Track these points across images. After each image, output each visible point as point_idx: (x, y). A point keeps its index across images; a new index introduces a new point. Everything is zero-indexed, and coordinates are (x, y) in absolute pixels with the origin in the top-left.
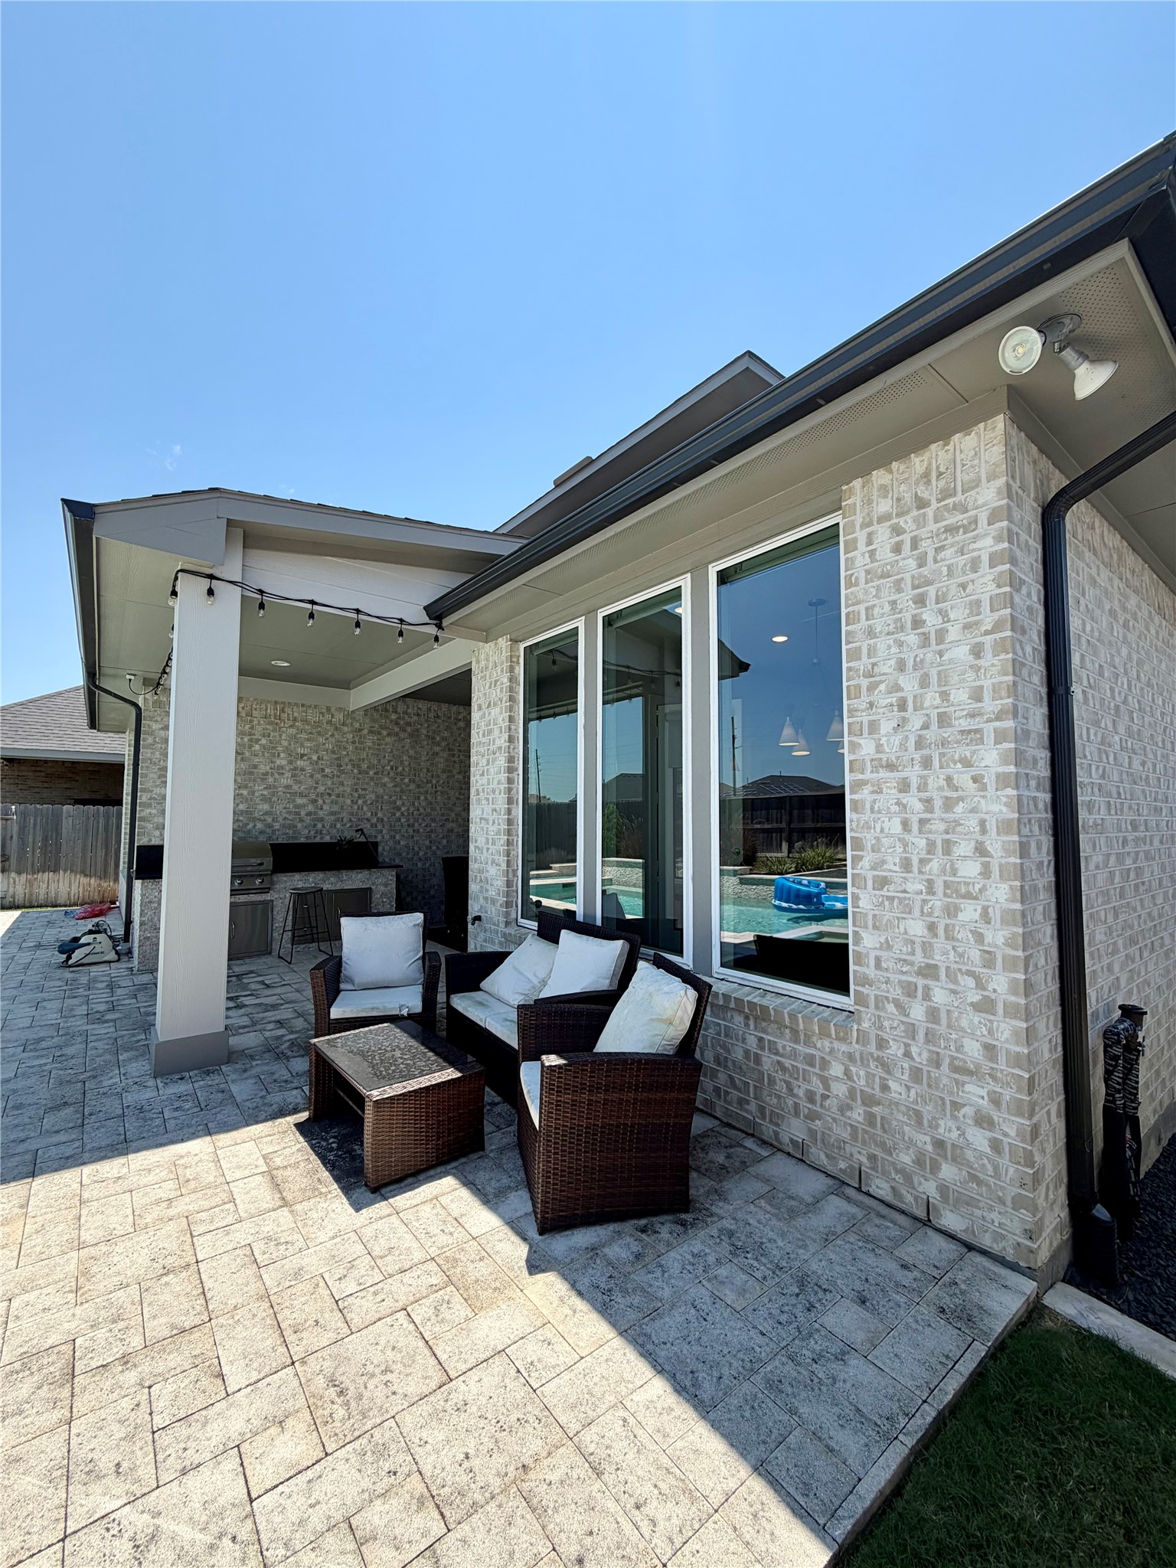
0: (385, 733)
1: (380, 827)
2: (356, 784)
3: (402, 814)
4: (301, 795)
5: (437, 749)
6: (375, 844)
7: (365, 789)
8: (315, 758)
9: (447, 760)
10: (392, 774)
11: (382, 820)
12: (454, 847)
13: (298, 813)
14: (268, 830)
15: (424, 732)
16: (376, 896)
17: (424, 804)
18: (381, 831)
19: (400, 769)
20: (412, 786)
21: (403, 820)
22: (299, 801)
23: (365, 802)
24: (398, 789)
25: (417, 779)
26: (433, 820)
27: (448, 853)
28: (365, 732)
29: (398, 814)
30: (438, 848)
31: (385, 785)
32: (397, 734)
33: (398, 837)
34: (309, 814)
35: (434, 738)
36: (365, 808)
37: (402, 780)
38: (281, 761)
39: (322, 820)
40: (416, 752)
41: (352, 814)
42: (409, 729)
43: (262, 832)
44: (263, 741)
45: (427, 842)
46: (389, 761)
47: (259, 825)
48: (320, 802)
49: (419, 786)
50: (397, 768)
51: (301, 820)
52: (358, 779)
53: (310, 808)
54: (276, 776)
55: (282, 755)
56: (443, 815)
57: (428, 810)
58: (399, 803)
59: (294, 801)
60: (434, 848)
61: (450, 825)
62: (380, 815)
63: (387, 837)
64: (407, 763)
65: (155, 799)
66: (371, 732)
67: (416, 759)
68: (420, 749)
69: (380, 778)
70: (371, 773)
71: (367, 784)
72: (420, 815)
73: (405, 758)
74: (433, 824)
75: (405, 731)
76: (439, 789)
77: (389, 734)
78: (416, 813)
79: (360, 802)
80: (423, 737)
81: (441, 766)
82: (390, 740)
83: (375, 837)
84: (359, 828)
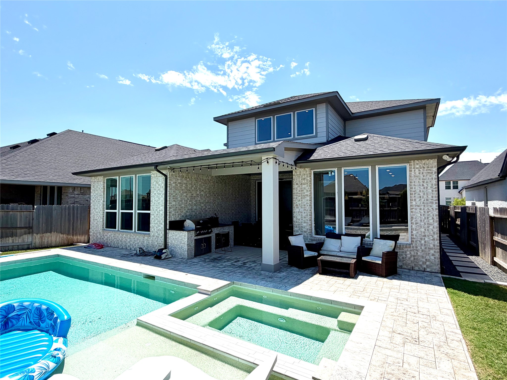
1: (218, 212)
2: (213, 199)
4: (203, 203)
6: (218, 218)
7: (215, 201)
8: (205, 191)
10: (221, 196)
11: (219, 210)
12: (233, 218)
13: (202, 209)
14: (196, 215)
15: (227, 182)
16: (230, 234)
17: (227, 205)
18: (219, 214)
21: (223, 210)
22: (202, 205)
23: (215, 205)
24: (222, 200)
25: (226, 197)
27: (232, 220)
29: (222, 208)
30: (230, 219)
31: (219, 199)
33: (222, 216)
34: (204, 209)
35: (229, 184)
36: (215, 207)
37: (223, 197)
38: (198, 193)
39: (207, 211)
40: (226, 189)
41: (213, 209)
43: (195, 215)
44: (194, 186)
45: (228, 217)
46: (220, 191)
48: (206, 205)
49: (226, 199)
50: (222, 194)
51: (203, 211)
52: (214, 197)
53: (204, 207)
54: (197, 197)
55: (198, 190)
56: (231, 208)
58: (222, 205)
59: (201, 205)
61: (233, 211)
63: (220, 216)
64: (224, 192)
66: (216, 182)
67: (226, 190)
68: (226, 188)
69: (218, 197)
70: (217, 195)
71: (216, 199)
72: (227, 208)
73: (223, 190)
74: (229, 211)
75: (223, 182)
76: (230, 200)
77: (220, 183)
78: (226, 208)
79: (214, 205)
80: (227, 184)
81: (231, 192)
82: (220, 185)
83: (218, 216)
84: (215, 213)
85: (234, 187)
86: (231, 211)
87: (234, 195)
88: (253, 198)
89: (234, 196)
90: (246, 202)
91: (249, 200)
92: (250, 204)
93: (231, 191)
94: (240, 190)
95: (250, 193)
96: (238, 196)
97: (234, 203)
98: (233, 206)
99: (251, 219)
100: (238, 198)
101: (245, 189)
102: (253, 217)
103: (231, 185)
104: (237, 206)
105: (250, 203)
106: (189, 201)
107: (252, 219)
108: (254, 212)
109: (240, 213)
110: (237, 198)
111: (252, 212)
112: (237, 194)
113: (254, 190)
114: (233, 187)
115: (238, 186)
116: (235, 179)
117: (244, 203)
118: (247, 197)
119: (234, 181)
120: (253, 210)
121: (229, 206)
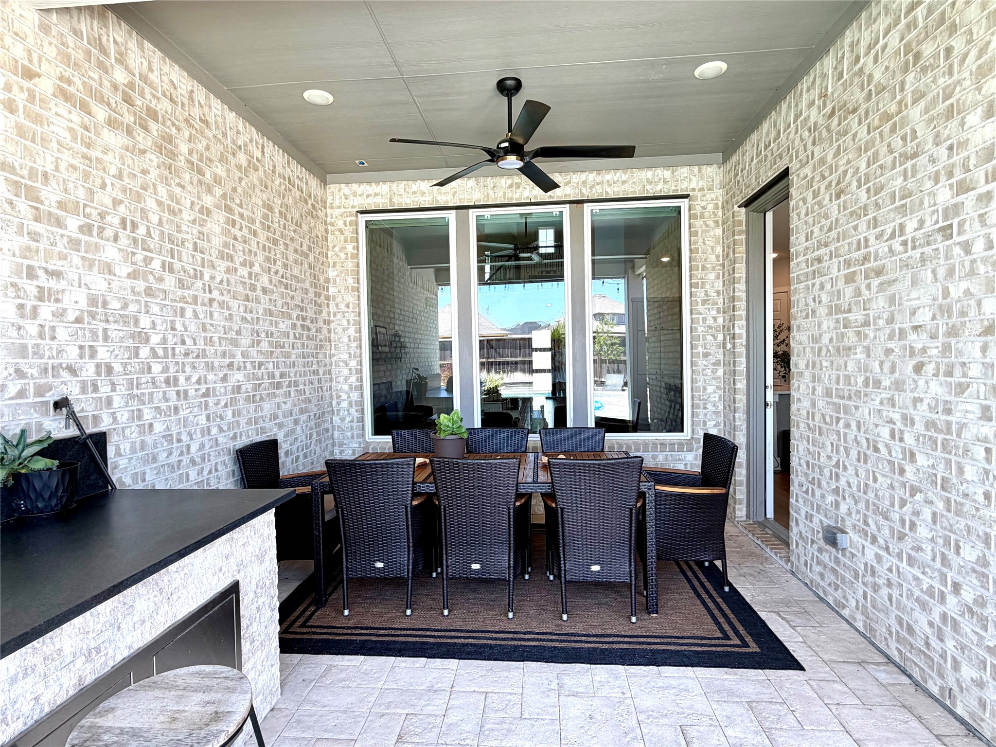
0: (101, 113)
1: (105, 390)
2: (28, 252)
3: (154, 353)
5: (208, 201)
6: (101, 439)
7: (56, 274)
9: (226, 232)
10: (124, 241)
11: (109, 370)
12: (243, 421)
16: (248, 596)
17: (192, 328)
18: (109, 402)
19: (142, 230)
20: (170, 282)
21: (156, 368)
23: (60, 315)
24: (141, 285)
25: (177, 265)
26: (210, 367)
27: (234, 437)
28: (45, 86)
29: (144, 352)
30: (221, 430)
31: (108, 269)
32: (129, 132)
33: (148, 415)
35: (201, 172)
36: (62, 334)
37: (148, 261)
40: (172, 197)
41: (23, 352)
42: (154, 126)
45: (202, 420)
46: (116, 203)
49: (181, 284)
50: (134, 226)
52: (35, 236)
56: (224, 355)
57: (201, 345)
58: (145, 322)
60: (214, 431)
61: (238, 377)
62: (103, 355)
63: (123, 417)
64: (155, 219)
66: (64, 95)
67: (172, 212)
68: (178, 190)
69: (97, 248)
70: (73, 223)
71: (63, 257)
72: (187, 354)
73: (151, 203)
74: (211, 377)
75: (146, 129)
76: (215, 294)
77: (111, 123)
78: (179, 349)
79: (46, 311)
80: (181, 162)
81: (217, 241)
82: (113, 139)
83: (96, 419)
84: (52, 397)
85: (242, 216)
86: (224, 379)
87: (243, 264)
88: (342, 306)
89: (244, 272)
90: (308, 323)
91: (324, 315)
92: (330, 341)
93: (217, 229)
94: (275, 242)
95: (328, 281)
96: (264, 280)
97: (244, 319)
98: (235, 343)
99: (336, 419)
100: (265, 291)
101: (305, 248)
102: (345, 405)
103: (218, 191)
104: (265, 346)
105: (329, 331)
107: (342, 419)
108: (353, 379)
109: (278, 386)
110: (259, 292)
111: (342, 379)
112: (257, 269)
113: (350, 265)
114: (229, 210)
115: (265, 217)
116: (242, 158)
117: (299, 329)
118: (311, 295)
119: (239, 167)
120: (346, 372)
121: (209, 341)
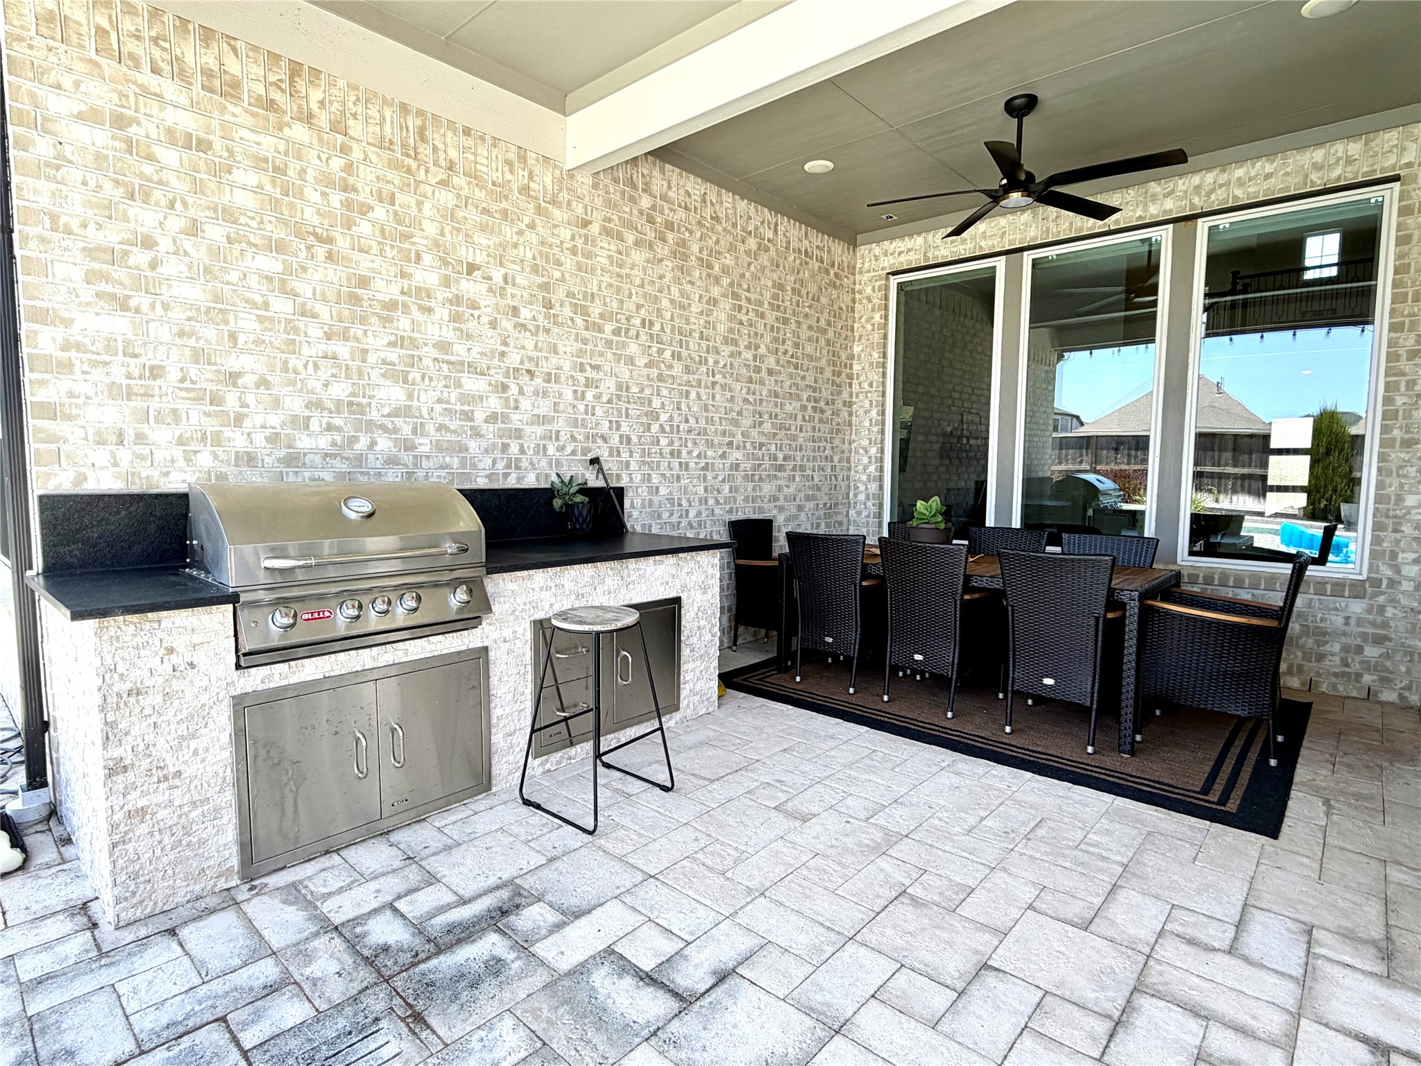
0: (630, 238)
1: (625, 456)
2: (580, 353)
3: (662, 430)
4: (472, 367)
5: (716, 291)
6: (620, 492)
7: (596, 368)
8: (498, 277)
9: (731, 318)
10: (643, 337)
11: (629, 440)
12: (740, 498)
13: (468, 416)
14: (406, 457)
15: (695, 248)
17: (695, 409)
18: (628, 464)
19: (657, 327)
20: (678, 368)
21: (664, 442)
22: (473, 384)
23: (598, 397)
24: (654, 372)
25: (685, 353)
26: (710, 444)
27: (730, 511)
28: (595, 228)
29: (655, 428)
30: (717, 502)
31: (631, 361)
32: (651, 247)
33: (655, 479)
34: (492, 418)
35: (710, 267)
36: (599, 412)
37: (661, 352)
38: (427, 276)
39: (519, 434)
40: (683, 293)
41: (575, 423)
42: (670, 236)
43: (392, 461)
45: (701, 490)
46: (639, 307)
47: (384, 444)
48: (514, 390)
49: (687, 370)
50: (651, 324)
51: (477, 434)
52: (585, 341)
53: (494, 403)
54: (416, 313)
55: (427, 259)
56: (724, 433)
57: (702, 423)
58: (656, 403)
59: (458, 385)
60: (711, 502)
61: (736, 455)
63: (637, 478)
64: (668, 315)
65: (79, 347)
66: (606, 232)
67: (683, 307)
68: (688, 287)
69: (624, 345)
70: (608, 328)
71: (601, 355)
72: (689, 431)
73: (665, 303)
74: (710, 453)
75: (664, 240)
76: (718, 377)
77: (637, 243)
78: (683, 426)
79: (589, 396)
80: (693, 261)
81: (721, 328)
82: (638, 256)
83: (619, 477)
84: (590, 456)
85: (748, 300)
86: (723, 456)
87: (748, 347)
88: (866, 385)
89: (748, 355)
90: (822, 404)
91: (845, 395)
92: (850, 425)
93: (723, 316)
94: (786, 321)
95: (852, 357)
96: (771, 361)
97: (746, 401)
98: (736, 423)
99: (852, 512)
100: (770, 372)
101: (823, 323)
102: (862, 497)
103: (725, 281)
104: (767, 427)
105: (850, 414)
106: (315, 332)
107: (859, 513)
108: (872, 468)
109: (781, 468)
110: (764, 374)
111: (861, 468)
112: (763, 350)
113: (876, 337)
114: (736, 296)
115: (775, 297)
116: (752, 243)
117: (810, 411)
118: (828, 374)
119: (748, 253)
120: (866, 460)
121: (710, 421)
